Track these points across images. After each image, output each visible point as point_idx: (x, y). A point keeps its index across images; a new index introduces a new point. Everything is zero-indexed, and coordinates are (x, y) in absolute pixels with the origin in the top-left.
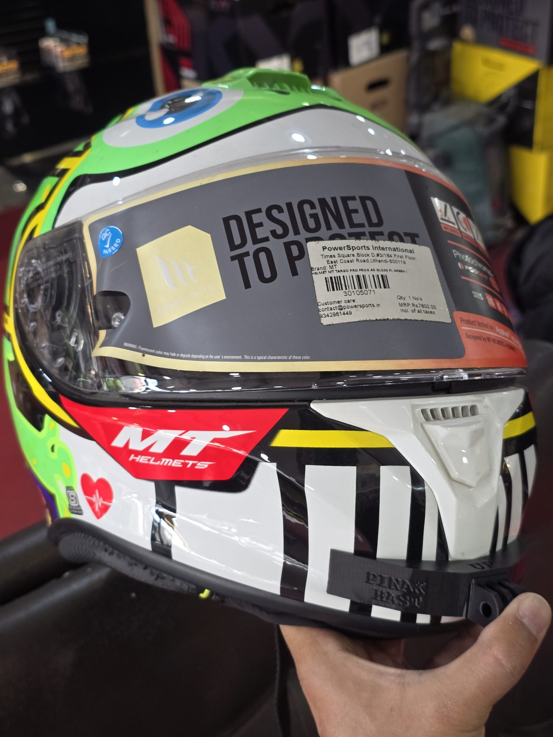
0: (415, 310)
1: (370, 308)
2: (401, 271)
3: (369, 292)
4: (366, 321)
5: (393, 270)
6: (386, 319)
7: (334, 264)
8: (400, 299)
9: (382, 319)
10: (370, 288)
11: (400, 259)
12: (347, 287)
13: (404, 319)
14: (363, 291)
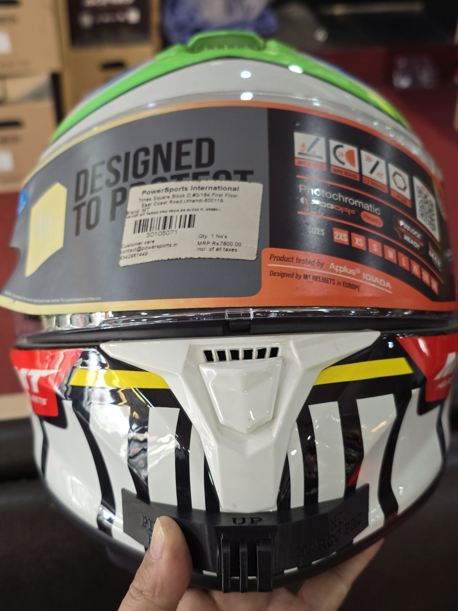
0: (213, 248)
1: (166, 248)
2: (213, 210)
3: (171, 232)
4: (158, 261)
5: (205, 209)
6: (179, 258)
7: (147, 207)
8: (201, 237)
9: (175, 259)
10: (173, 228)
11: (218, 198)
12: (152, 229)
13: (197, 257)
14: (165, 232)
